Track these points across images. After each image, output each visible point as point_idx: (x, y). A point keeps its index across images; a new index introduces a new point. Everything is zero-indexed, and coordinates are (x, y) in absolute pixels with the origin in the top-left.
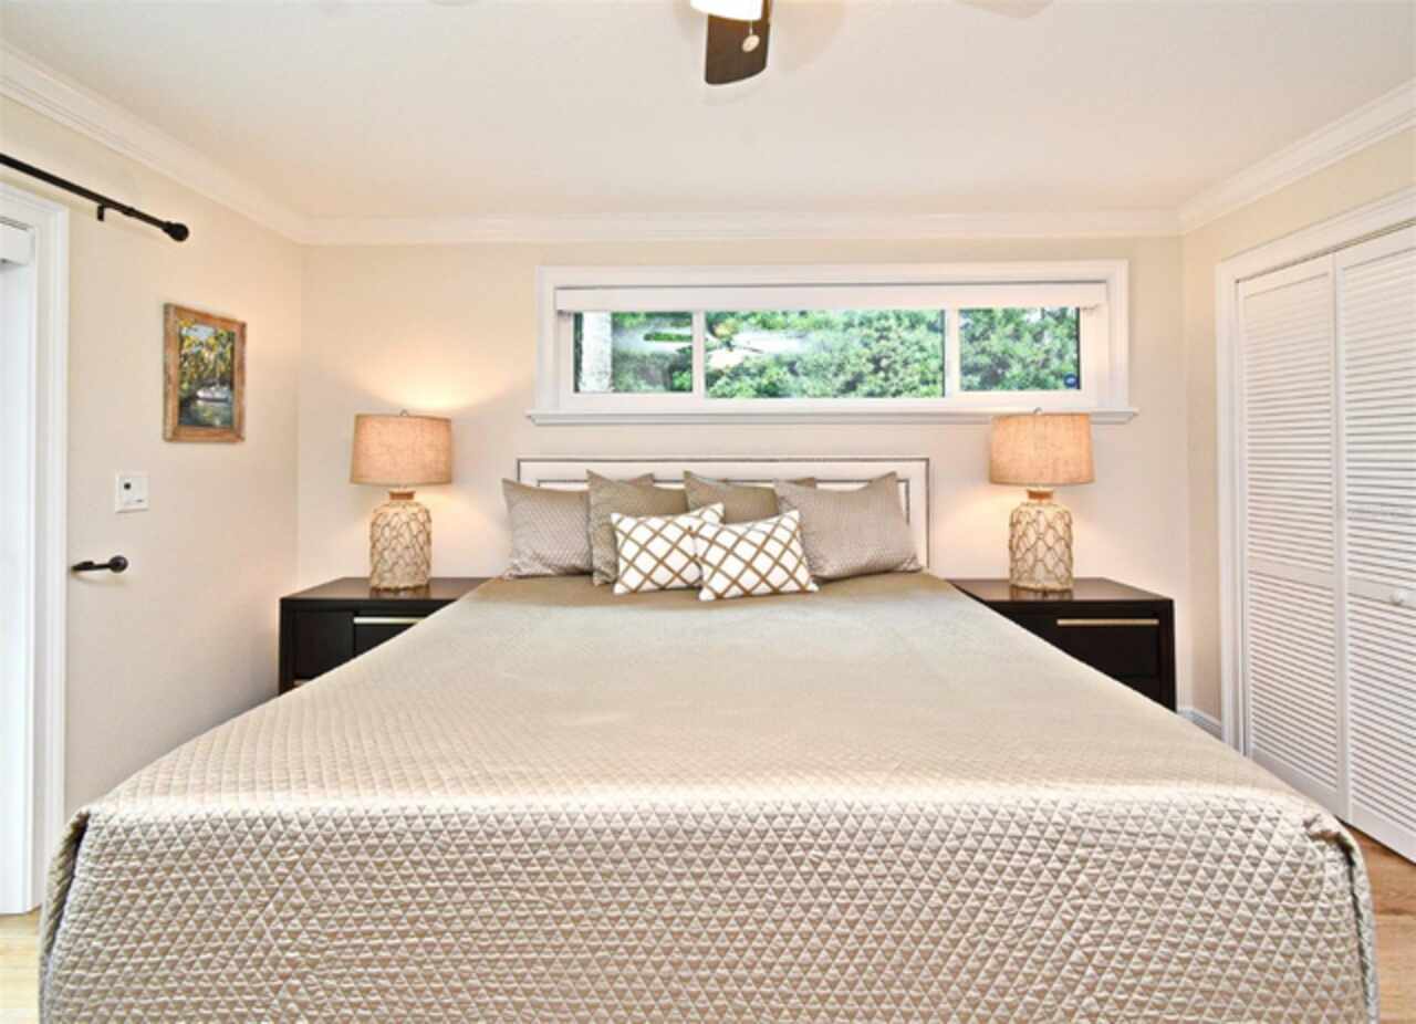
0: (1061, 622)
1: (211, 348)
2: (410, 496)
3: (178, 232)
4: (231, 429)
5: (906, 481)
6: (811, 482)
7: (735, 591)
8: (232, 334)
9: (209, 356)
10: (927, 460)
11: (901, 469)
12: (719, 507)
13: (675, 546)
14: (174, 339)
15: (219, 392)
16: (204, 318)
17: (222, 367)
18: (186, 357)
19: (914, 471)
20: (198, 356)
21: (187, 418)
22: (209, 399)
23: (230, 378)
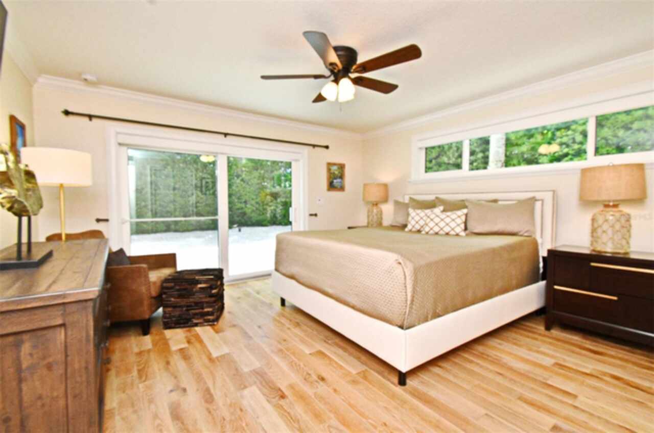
0: (593, 264)
1: (336, 170)
2: (376, 204)
3: (327, 147)
4: (342, 188)
5: (542, 200)
6: (495, 201)
7: (431, 232)
8: (342, 167)
9: (336, 172)
10: (554, 191)
11: (538, 195)
12: (442, 208)
13: (422, 218)
14: (329, 170)
15: (339, 180)
16: (334, 164)
17: (339, 175)
18: (331, 173)
19: (548, 197)
20: (334, 173)
21: (331, 186)
22: (336, 182)
23: (341, 177)
